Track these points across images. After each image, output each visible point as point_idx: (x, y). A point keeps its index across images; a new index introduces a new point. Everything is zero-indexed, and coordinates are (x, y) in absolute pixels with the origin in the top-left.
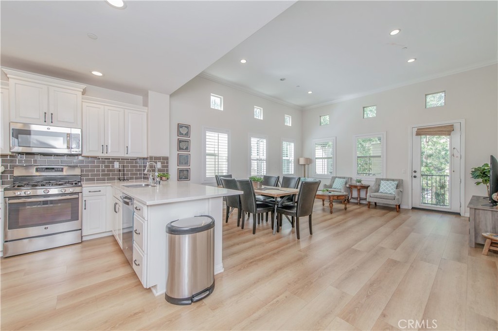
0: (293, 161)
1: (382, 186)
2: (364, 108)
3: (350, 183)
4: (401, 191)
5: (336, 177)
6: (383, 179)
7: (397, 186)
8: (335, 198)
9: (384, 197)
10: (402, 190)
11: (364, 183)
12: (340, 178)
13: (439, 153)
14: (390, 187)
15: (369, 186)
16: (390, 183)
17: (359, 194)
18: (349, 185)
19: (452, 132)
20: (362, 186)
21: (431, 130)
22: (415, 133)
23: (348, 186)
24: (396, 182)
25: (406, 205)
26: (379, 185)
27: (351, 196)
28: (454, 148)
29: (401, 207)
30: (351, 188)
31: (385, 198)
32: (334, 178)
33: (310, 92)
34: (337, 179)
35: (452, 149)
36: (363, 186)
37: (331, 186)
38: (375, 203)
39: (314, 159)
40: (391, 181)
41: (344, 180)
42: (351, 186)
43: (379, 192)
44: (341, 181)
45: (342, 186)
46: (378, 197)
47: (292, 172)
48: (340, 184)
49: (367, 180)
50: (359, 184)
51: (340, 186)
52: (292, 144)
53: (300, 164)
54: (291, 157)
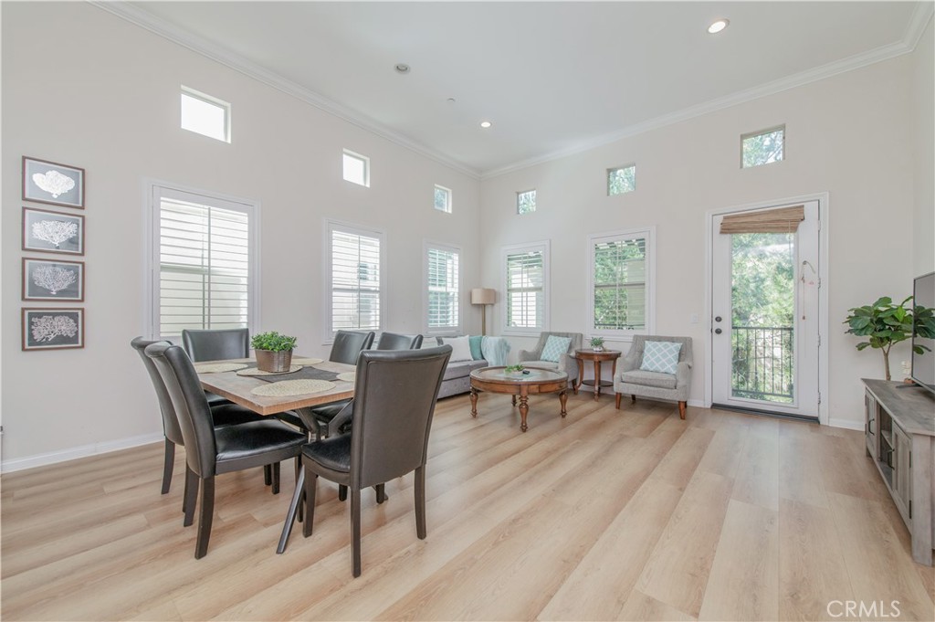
0: (456, 295)
1: (647, 355)
2: (609, 171)
3: (577, 348)
4: (690, 367)
5: (551, 334)
6: (649, 338)
7: (680, 354)
8: (535, 388)
9: (651, 382)
10: (690, 364)
11: (610, 347)
12: (558, 335)
13: (747, 286)
14: (664, 356)
15: (618, 355)
16: (666, 347)
17: (598, 374)
18: (577, 352)
19: (802, 225)
20: (604, 355)
21: (755, 219)
22: (718, 228)
23: (573, 354)
24: (679, 345)
25: (699, 401)
26: (642, 352)
27: (582, 378)
28: (805, 263)
29: (688, 404)
30: (580, 359)
31: (655, 383)
32: (545, 336)
33: (486, 125)
34: (551, 338)
35: (801, 264)
36: (608, 355)
37: (536, 356)
38: (634, 397)
39: (506, 292)
40: (668, 343)
41: (567, 341)
42: (581, 354)
43: (642, 368)
44: (561, 343)
45: (562, 355)
46: (639, 381)
47: (454, 321)
48: (558, 349)
49: (616, 340)
50: (598, 349)
51: (556, 356)
52: (456, 257)
53: (474, 302)
54: (453, 287)
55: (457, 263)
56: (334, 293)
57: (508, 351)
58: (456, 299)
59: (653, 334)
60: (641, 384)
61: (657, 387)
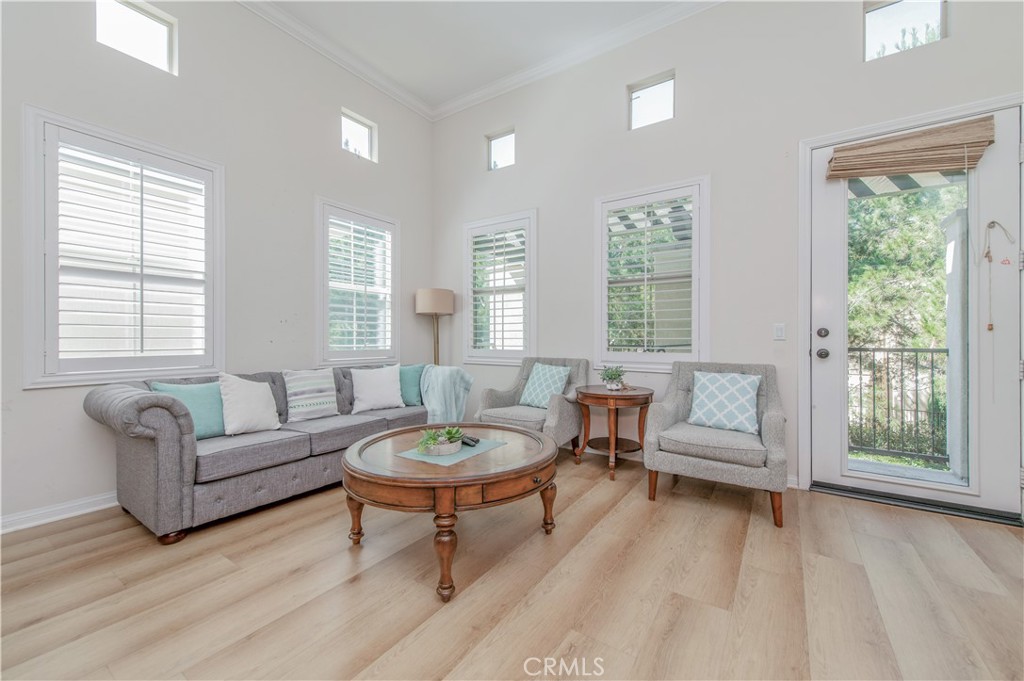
0: (388, 298)
1: (699, 396)
3: (580, 383)
4: (785, 422)
5: (538, 360)
6: (700, 367)
7: (759, 396)
9: (718, 454)
11: (635, 382)
12: (551, 362)
14: (732, 398)
15: (649, 397)
16: (733, 382)
17: (615, 428)
18: (579, 392)
19: (989, 152)
20: (623, 398)
22: (822, 169)
23: (572, 395)
24: (755, 379)
26: (689, 393)
27: (587, 435)
28: (992, 224)
30: (585, 404)
31: (726, 455)
32: (529, 364)
34: (538, 367)
35: (984, 226)
36: (631, 398)
37: (512, 399)
39: (471, 293)
40: (736, 375)
41: (562, 372)
42: (586, 396)
43: (692, 419)
44: (552, 376)
45: (553, 396)
46: (693, 450)
47: (385, 340)
48: (548, 387)
49: (644, 371)
50: (614, 387)
51: (544, 398)
52: (388, 237)
53: (418, 311)
54: (384, 284)
55: (389, 245)
56: (62, 278)
57: (467, 389)
58: (388, 305)
59: (706, 359)
60: (696, 456)
61: (728, 462)
